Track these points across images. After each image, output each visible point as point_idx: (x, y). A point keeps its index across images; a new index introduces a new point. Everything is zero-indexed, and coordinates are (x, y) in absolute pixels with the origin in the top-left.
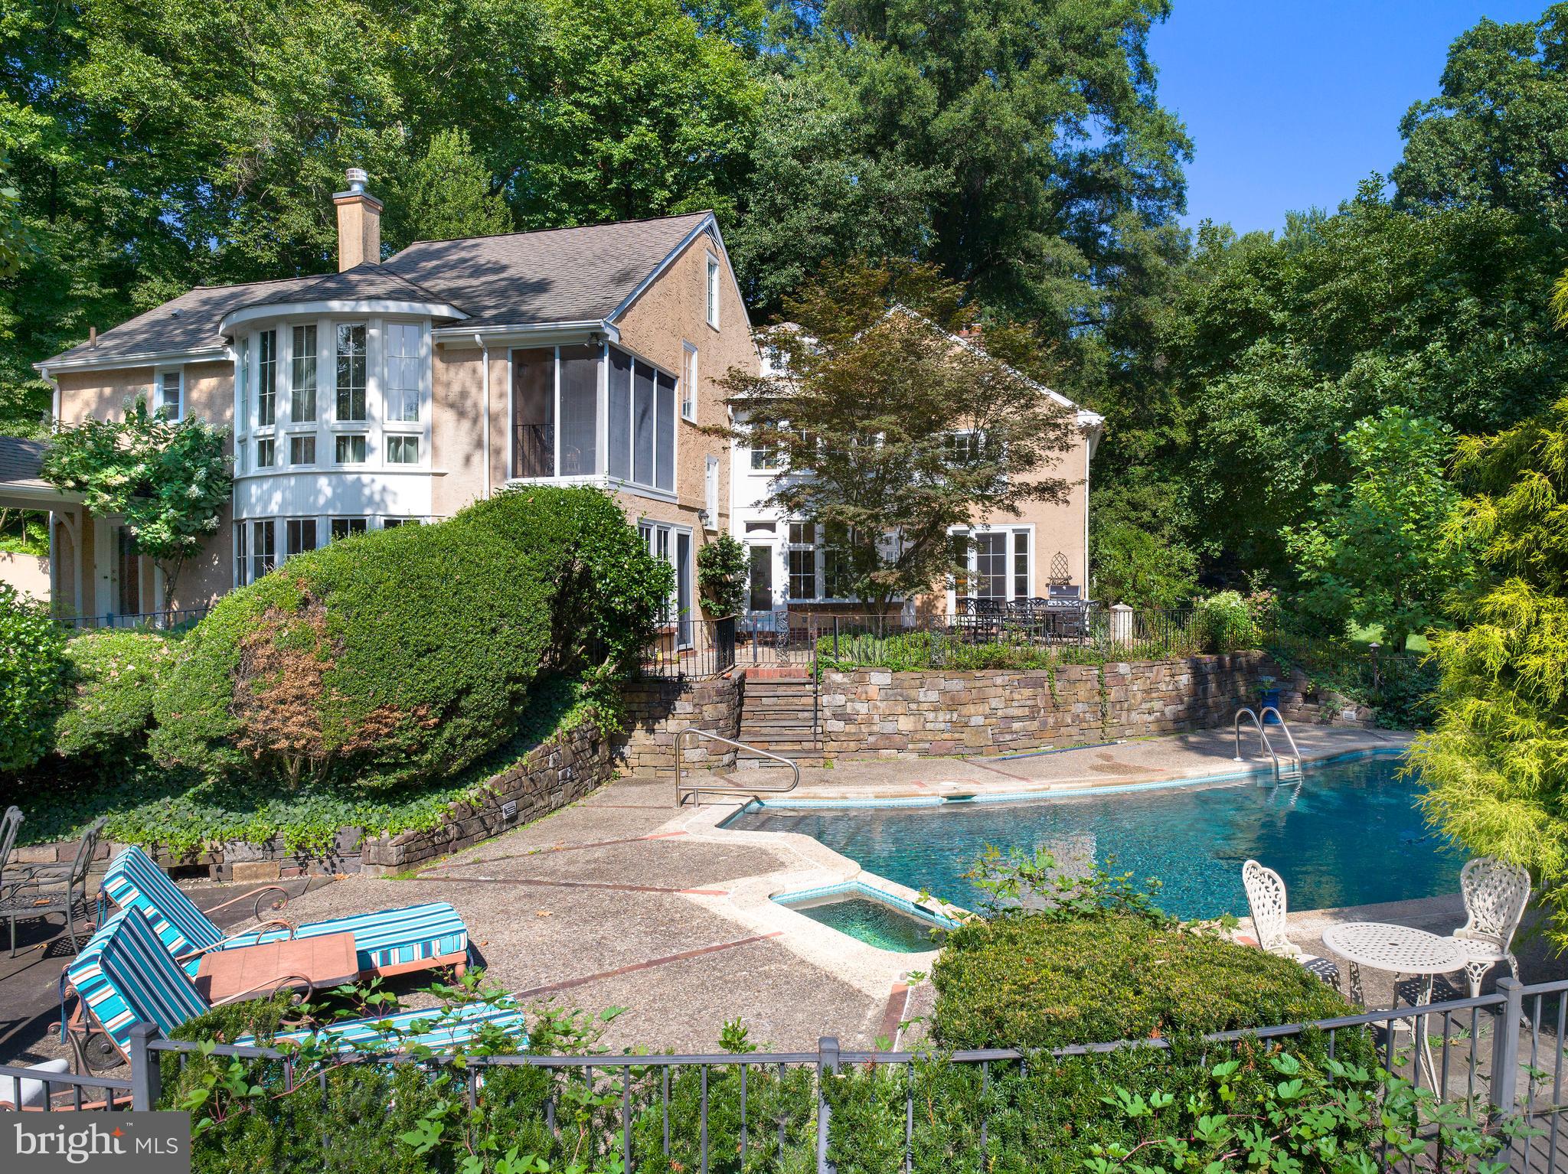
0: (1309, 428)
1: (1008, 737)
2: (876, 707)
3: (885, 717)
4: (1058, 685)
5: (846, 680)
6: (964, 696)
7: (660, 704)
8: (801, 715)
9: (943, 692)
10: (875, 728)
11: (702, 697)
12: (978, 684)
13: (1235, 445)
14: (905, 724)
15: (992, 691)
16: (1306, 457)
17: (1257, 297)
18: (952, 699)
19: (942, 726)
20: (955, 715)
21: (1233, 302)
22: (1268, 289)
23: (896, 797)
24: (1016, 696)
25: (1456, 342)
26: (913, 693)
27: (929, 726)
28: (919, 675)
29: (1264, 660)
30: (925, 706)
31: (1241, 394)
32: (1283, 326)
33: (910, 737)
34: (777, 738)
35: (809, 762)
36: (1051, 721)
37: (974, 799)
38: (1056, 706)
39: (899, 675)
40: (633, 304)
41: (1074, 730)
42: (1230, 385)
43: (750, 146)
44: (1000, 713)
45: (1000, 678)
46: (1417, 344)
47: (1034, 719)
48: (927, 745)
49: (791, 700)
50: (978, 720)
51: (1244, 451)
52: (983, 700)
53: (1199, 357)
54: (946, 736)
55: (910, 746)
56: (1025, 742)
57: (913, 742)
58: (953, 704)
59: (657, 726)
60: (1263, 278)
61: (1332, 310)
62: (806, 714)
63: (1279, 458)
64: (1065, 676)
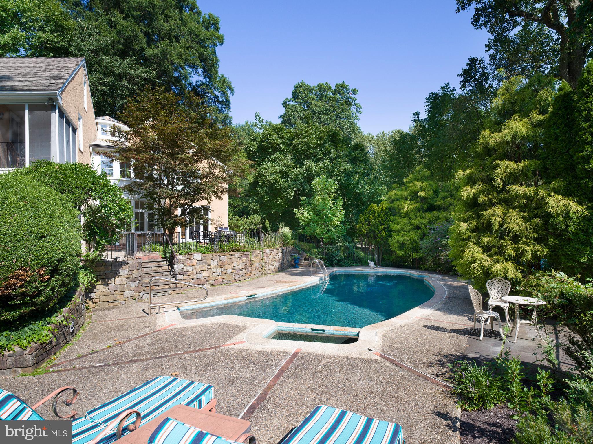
0: (295, 180)
1: (238, 276)
2: (195, 268)
3: (199, 272)
4: (252, 257)
5: (183, 258)
6: (226, 262)
7: (111, 271)
8: (164, 274)
9: (219, 261)
10: (195, 277)
11: (133, 267)
12: (230, 257)
13: (275, 183)
14: (206, 274)
15: (234, 260)
16: (295, 189)
17: (276, 139)
18: (222, 263)
19: (218, 274)
20: (223, 269)
21: (270, 139)
22: (280, 138)
23: (231, 298)
24: (241, 261)
25: (332, 160)
26: (209, 262)
27: (214, 274)
28: (211, 255)
29: (293, 249)
30: (213, 267)
31: (271, 169)
32: (284, 150)
33: (207, 279)
34: (159, 284)
35: (175, 292)
36: (250, 269)
37: (256, 296)
38: (251, 264)
39: (204, 255)
40: (65, 89)
41: (256, 272)
42: (268, 166)
43: (70, 45)
44: (236, 268)
45: (237, 255)
46: (322, 160)
47: (245, 269)
48: (213, 282)
49: (158, 268)
50: (230, 271)
51: (277, 186)
52: (232, 263)
53: (259, 155)
54: (220, 277)
55: (207, 283)
56: (243, 278)
57: (208, 281)
58: (222, 265)
59: (110, 282)
60: (278, 134)
61: (302, 147)
62: (167, 273)
63: (287, 189)
64: (254, 254)
